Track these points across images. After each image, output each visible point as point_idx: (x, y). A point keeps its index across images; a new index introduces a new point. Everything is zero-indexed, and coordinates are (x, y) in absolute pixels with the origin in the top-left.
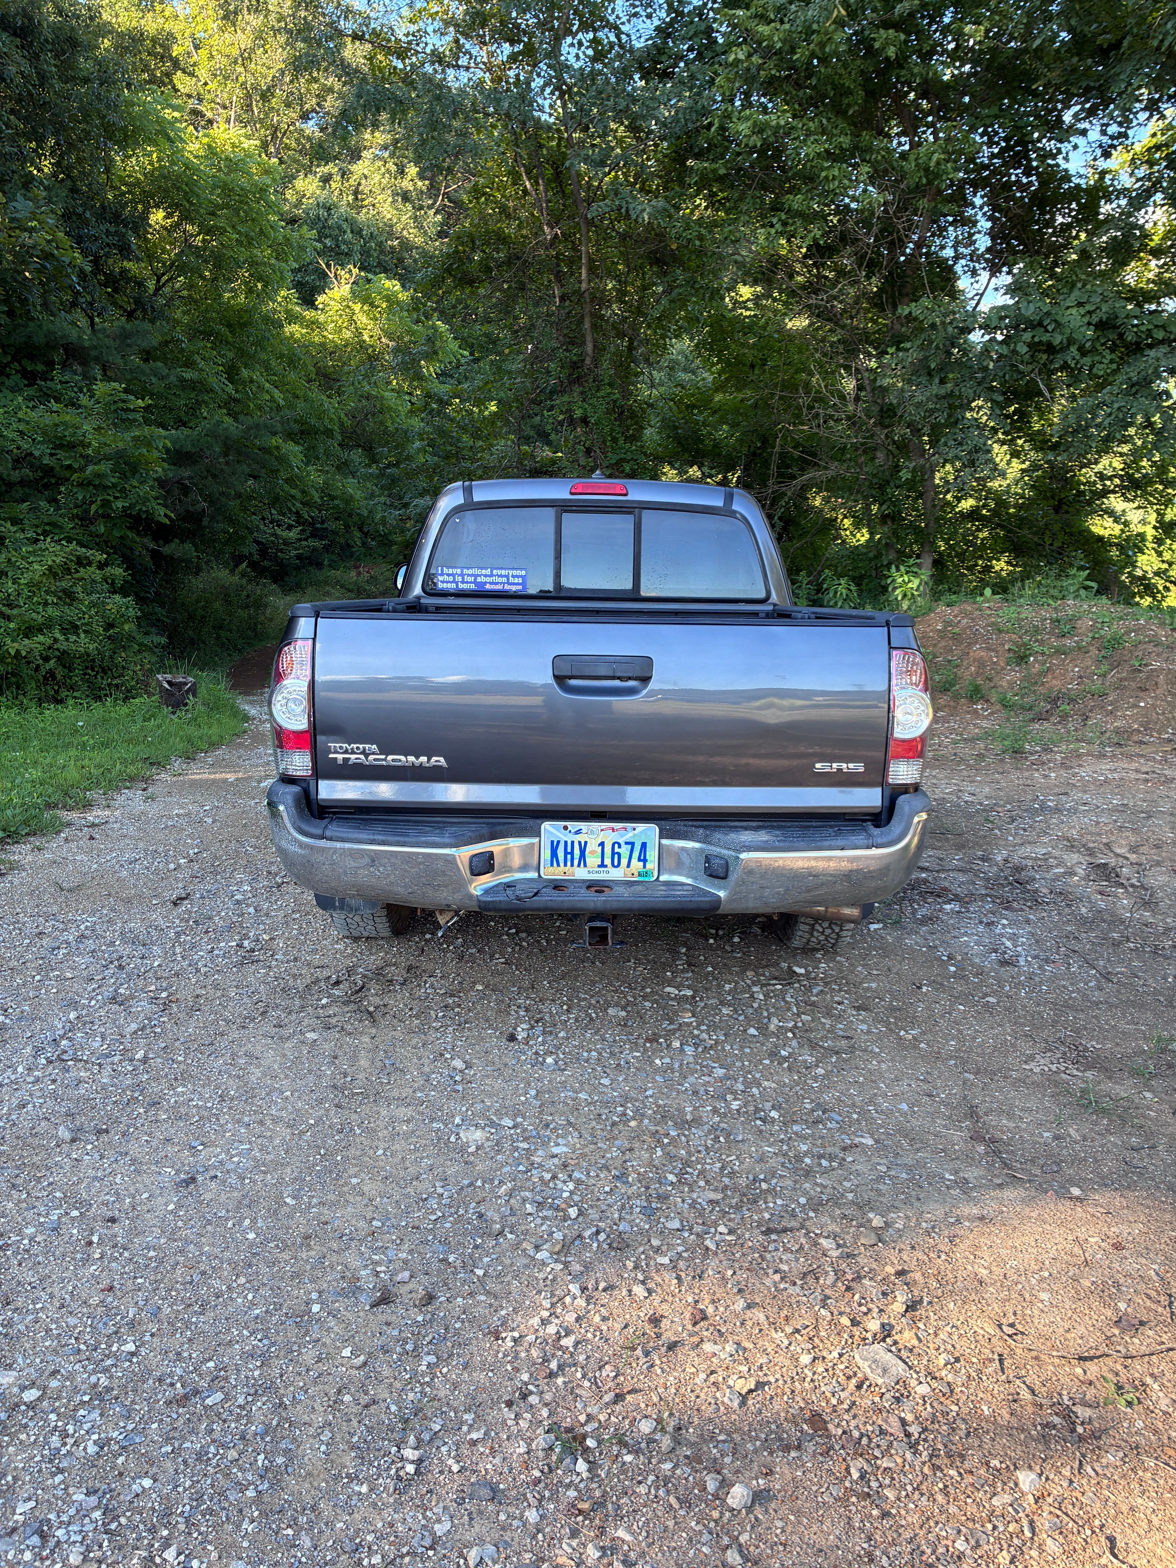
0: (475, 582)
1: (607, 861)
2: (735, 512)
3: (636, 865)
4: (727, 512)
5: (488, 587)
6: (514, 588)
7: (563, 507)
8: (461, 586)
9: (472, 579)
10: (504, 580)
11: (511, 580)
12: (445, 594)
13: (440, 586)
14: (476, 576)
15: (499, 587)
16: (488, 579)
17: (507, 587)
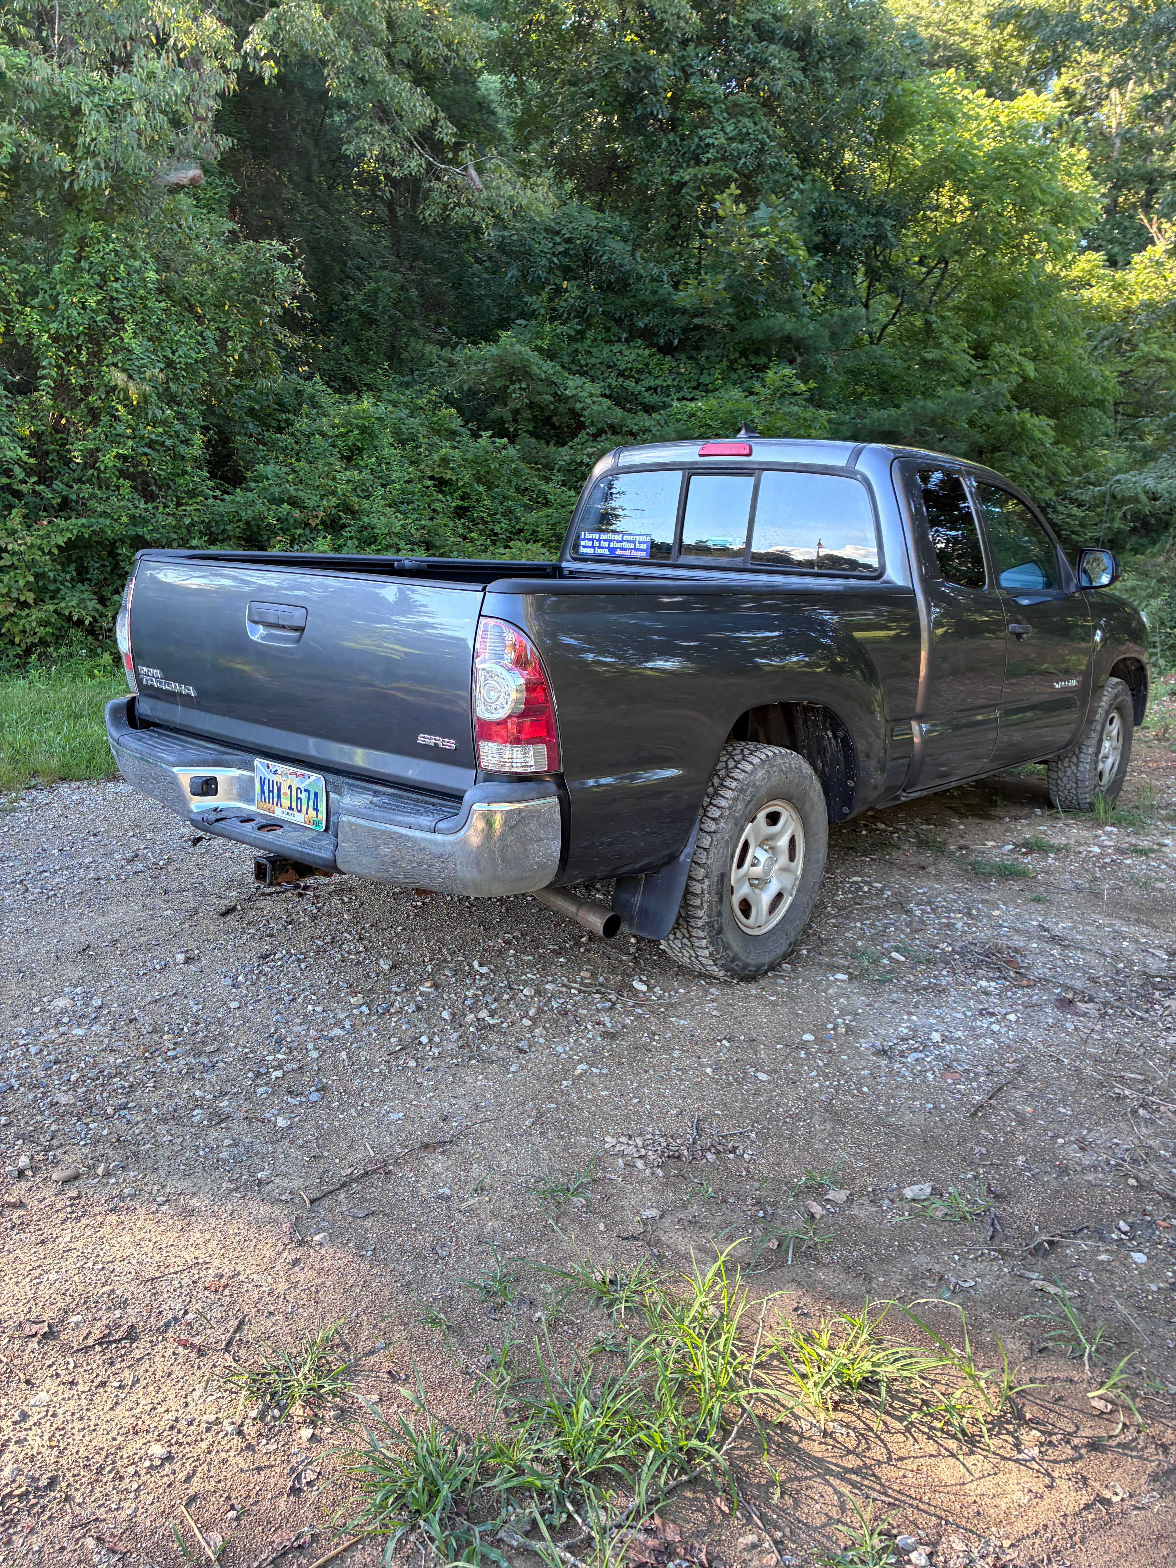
0: (608, 548)
1: (294, 806)
2: (858, 472)
3: (312, 813)
4: (848, 473)
5: (618, 552)
6: (639, 554)
7: (690, 471)
8: (598, 551)
9: (605, 544)
10: (632, 546)
11: (638, 546)
12: (585, 559)
13: (582, 550)
14: (610, 541)
15: (627, 553)
16: (619, 545)
17: (634, 553)
